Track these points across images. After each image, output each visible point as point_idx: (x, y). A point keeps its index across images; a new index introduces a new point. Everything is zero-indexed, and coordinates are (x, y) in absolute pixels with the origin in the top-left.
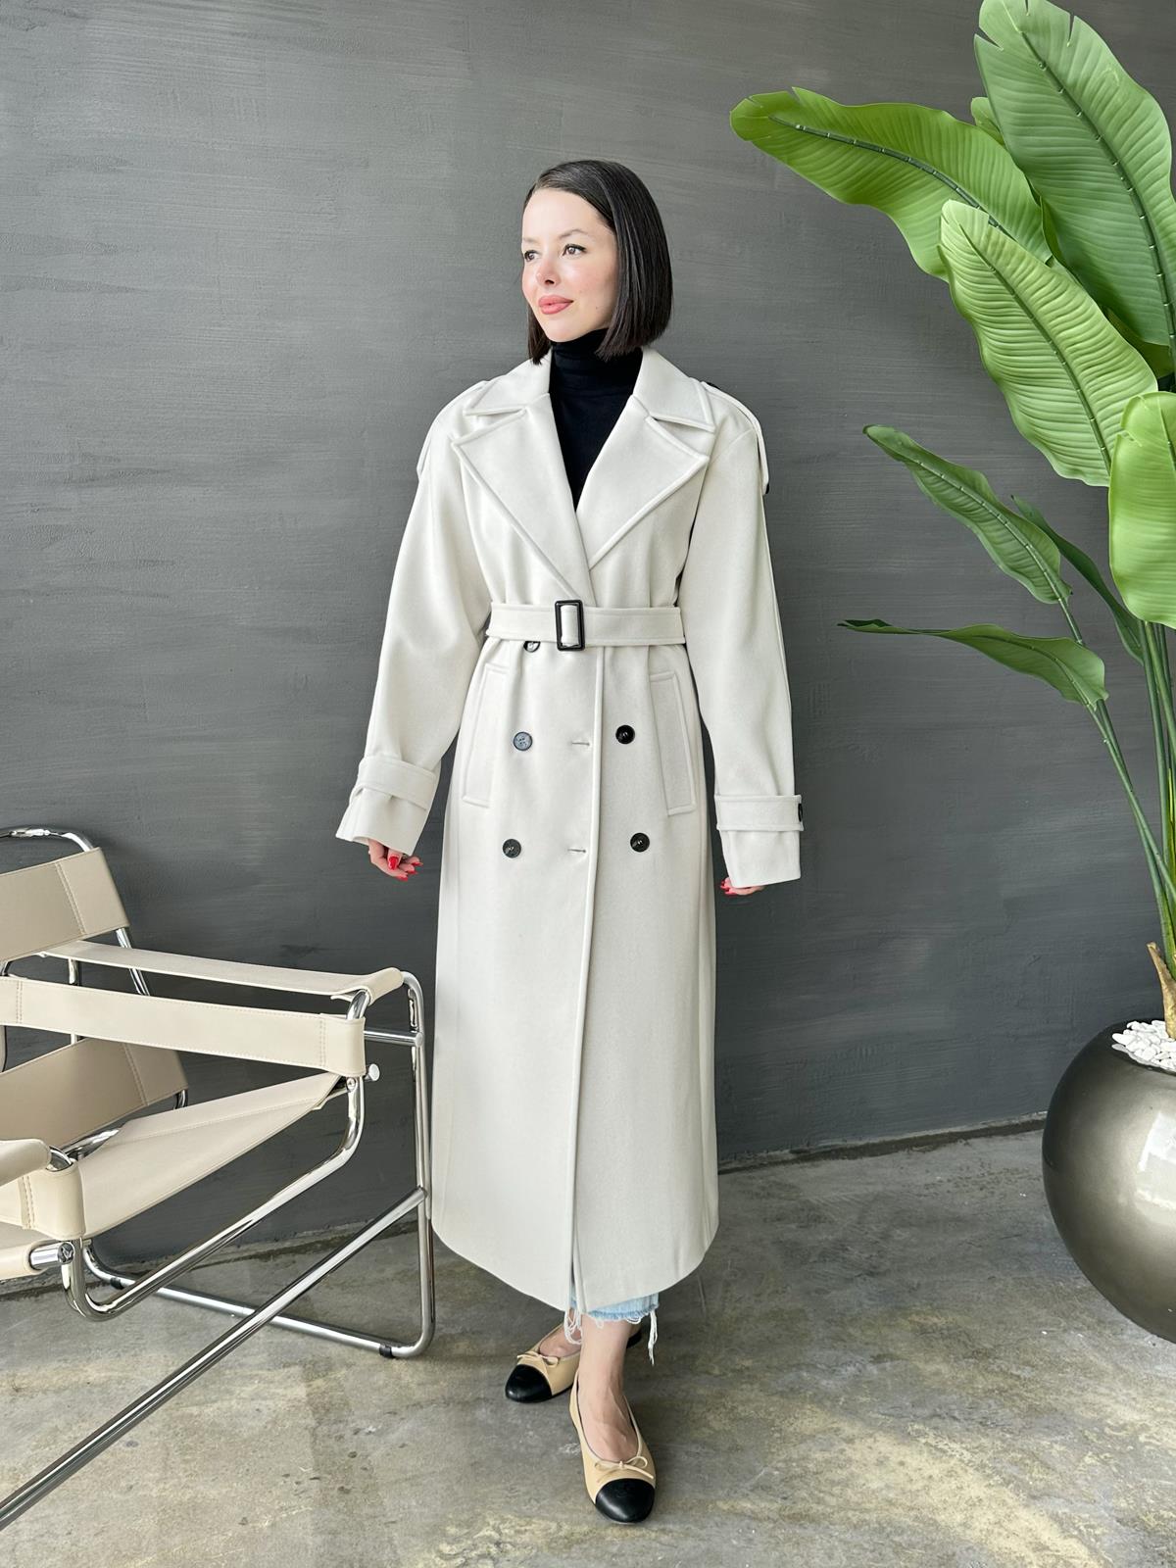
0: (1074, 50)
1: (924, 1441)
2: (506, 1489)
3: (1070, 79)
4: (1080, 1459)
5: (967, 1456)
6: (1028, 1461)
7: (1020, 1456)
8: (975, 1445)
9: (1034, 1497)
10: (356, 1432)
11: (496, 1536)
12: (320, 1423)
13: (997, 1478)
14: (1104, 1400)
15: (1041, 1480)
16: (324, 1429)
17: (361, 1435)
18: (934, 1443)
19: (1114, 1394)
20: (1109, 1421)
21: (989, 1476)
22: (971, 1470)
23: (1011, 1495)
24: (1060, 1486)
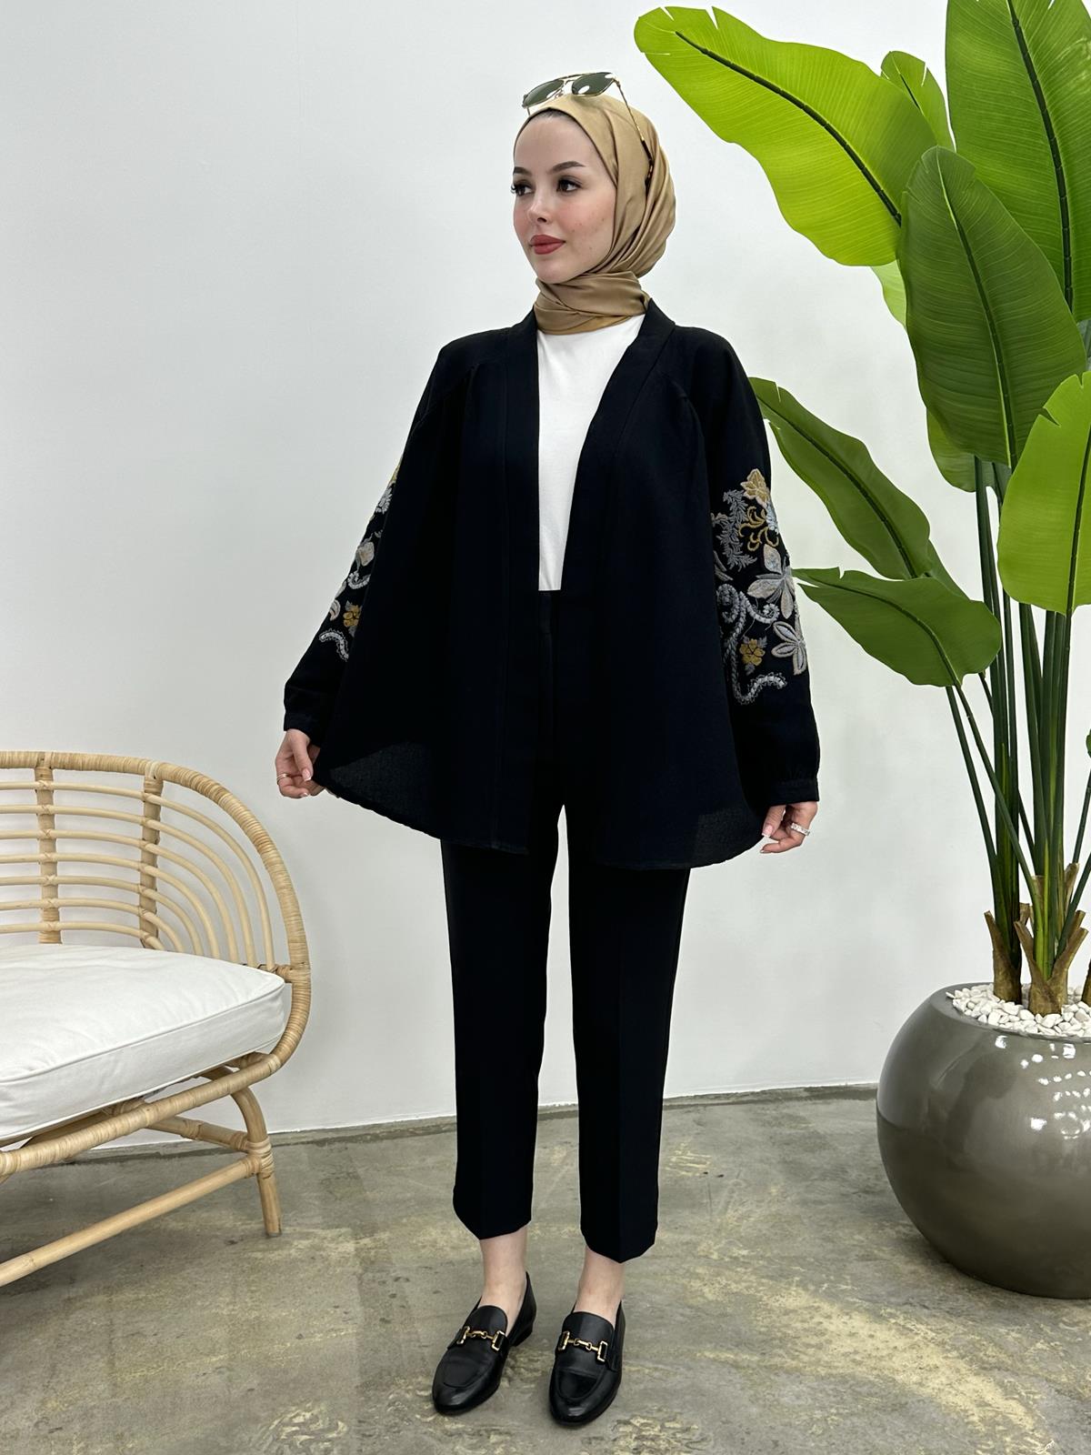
1: (893, 1321)
5: (931, 1334)
6: (985, 1343)
7: (977, 1338)
8: (938, 1327)
9: (985, 1369)
10: (397, 1279)
13: (955, 1353)
15: (994, 1357)
18: (902, 1323)
21: (949, 1351)
22: (932, 1345)
24: (1010, 1362)
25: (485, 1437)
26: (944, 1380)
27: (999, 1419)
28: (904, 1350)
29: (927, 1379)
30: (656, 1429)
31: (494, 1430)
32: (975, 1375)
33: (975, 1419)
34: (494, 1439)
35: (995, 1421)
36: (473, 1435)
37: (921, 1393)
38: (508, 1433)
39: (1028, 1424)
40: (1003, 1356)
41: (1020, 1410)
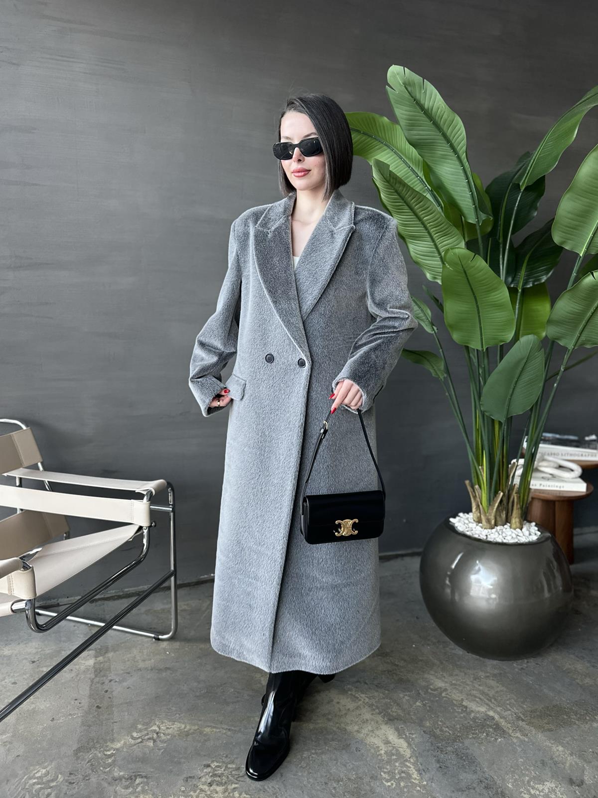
0: (426, 94)
1: (350, 693)
2: (167, 709)
3: (426, 107)
4: (415, 703)
5: (367, 700)
6: (392, 704)
7: (389, 701)
8: (371, 695)
9: (390, 720)
10: (110, 681)
11: (157, 729)
12: (96, 676)
13: (377, 711)
14: (432, 677)
15: (395, 712)
16: (97, 679)
17: (112, 683)
18: (354, 694)
19: (436, 674)
20: (431, 687)
21: (374, 710)
22: (366, 707)
23: (381, 718)
24: (403, 715)
25: (133, 780)
26: (370, 728)
27: (394, 752)
28: (353, 711)
29: (362, 728)
30: (222, 770)
31: (139, 775)
32: (386, 724)
33: (382, 752)
34: (138, 781)
35: (392, 753)
36: (128, 779)
37: (358, 737)
38: (146, 777)
39: (408, 753)
40: (400, 712)
41: (405, 745)
